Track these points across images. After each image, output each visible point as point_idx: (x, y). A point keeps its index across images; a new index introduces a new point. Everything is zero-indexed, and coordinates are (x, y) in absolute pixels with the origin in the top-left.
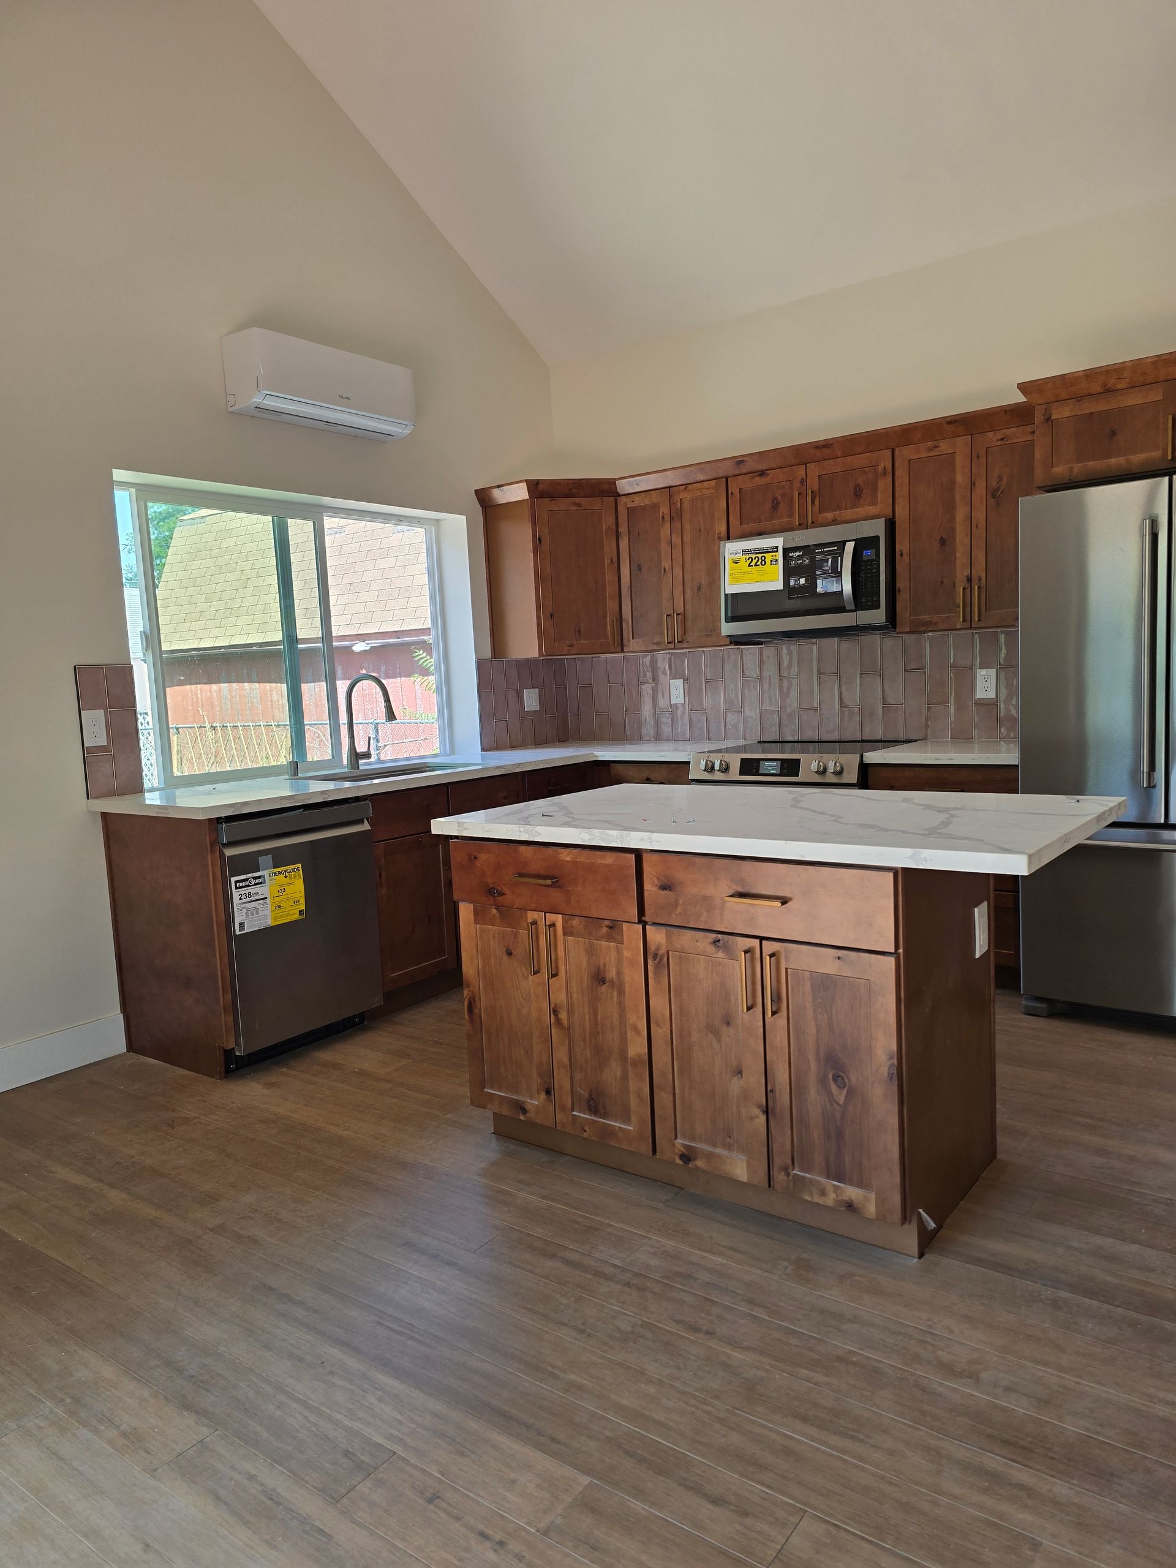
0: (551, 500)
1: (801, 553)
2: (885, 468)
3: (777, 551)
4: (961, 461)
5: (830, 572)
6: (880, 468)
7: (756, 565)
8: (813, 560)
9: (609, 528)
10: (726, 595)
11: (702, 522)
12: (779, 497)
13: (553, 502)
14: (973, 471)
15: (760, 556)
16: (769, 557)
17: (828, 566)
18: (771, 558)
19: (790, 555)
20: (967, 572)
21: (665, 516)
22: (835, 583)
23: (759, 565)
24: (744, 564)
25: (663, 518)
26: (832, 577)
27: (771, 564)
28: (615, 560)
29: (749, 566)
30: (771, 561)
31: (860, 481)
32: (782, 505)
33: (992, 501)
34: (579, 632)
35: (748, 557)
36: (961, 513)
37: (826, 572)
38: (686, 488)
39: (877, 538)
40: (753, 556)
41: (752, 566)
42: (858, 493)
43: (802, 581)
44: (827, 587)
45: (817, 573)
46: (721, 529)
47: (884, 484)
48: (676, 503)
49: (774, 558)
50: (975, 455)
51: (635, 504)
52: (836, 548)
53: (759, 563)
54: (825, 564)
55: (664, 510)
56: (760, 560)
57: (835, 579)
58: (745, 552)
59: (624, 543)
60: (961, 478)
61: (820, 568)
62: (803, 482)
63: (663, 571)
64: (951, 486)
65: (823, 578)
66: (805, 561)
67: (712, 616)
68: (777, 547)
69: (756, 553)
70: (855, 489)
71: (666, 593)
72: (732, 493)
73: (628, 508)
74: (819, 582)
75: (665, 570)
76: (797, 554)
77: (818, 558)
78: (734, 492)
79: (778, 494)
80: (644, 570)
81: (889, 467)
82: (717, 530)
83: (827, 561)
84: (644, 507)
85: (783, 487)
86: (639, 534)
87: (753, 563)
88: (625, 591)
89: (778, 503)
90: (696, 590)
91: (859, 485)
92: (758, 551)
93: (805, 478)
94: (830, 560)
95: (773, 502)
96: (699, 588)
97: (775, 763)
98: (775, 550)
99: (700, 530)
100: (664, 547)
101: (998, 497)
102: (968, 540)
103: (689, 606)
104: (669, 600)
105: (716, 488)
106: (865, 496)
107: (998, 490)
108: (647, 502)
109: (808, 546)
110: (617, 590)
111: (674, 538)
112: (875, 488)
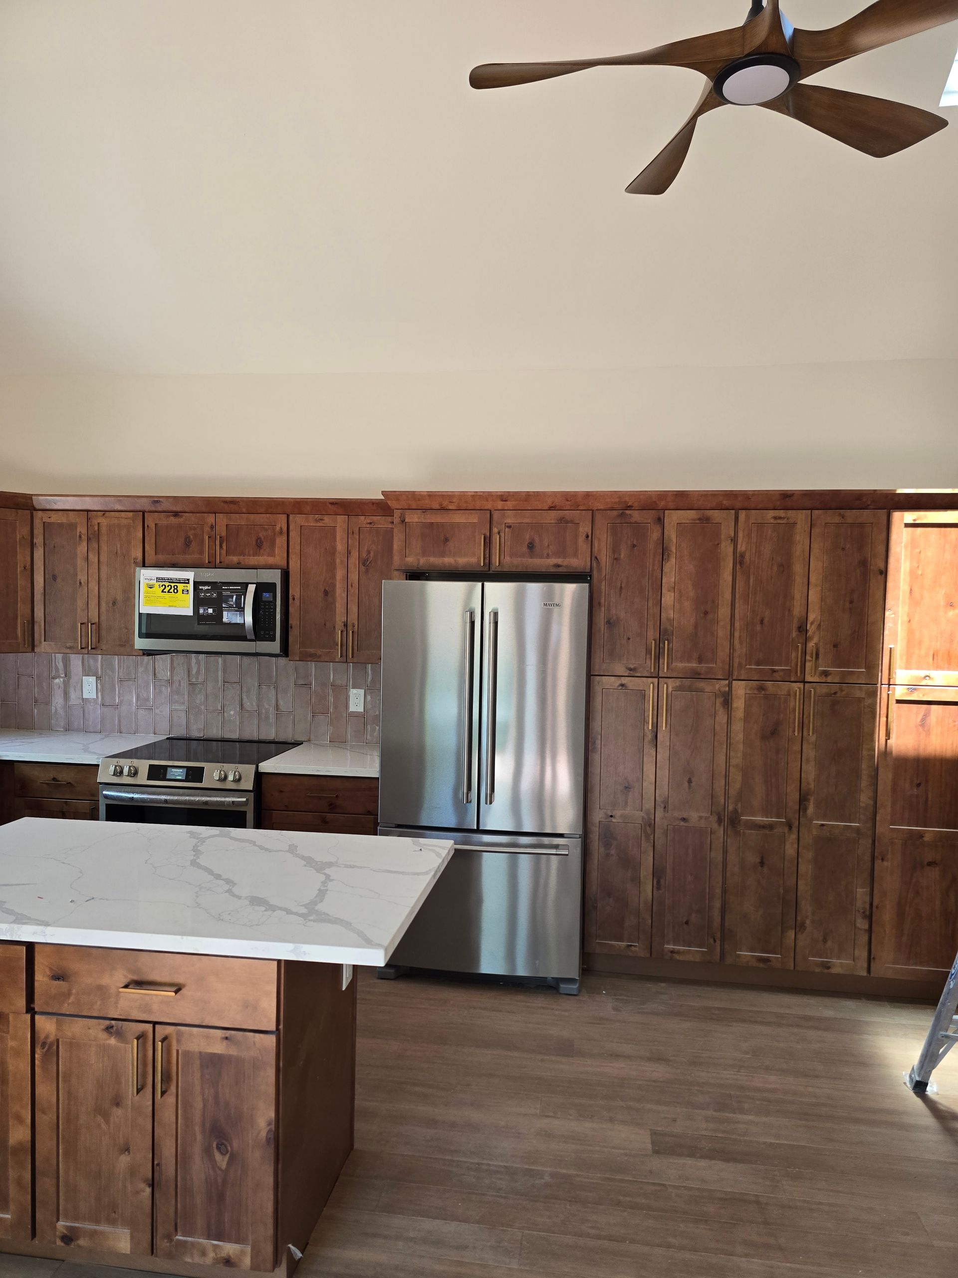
1: (210, 588)
2: (281, 528)
3: (188, 583)
4: (340, 534)
5: (234, 606)
6: (278, 528)
7: (169, 592)
8: (220, 595)
9: (23, 538)
10: (140, 614)
11: (119, 546)
12: (191, 537)
14: (349, 543)
15: (173, 585)
16: (181, 587)
17: (232, 601)
18: (183, 588)
19: (200, 587)
20: (344, 619)
21: (83, 536)
22: (238, 616)
23: (171, 592)
24: (157, 590)
25: (80, 537)
26: (236, 611)
27: (183, 593)
28: (28, 567)
29: (163, 592)
30: (183, 590)
31: (261, 535)
32: (193, 543)
33: (363, 568)
35: (161, 584)
36: (340, 574)
37: (231, 606)
38: (103, 514)
39: (274, 584)
40: (167, 584)
41: (165, 592)
42: (259, 544)
43: (210, 611)
44: (231, 618)
45: (224, 605)
46: (138, 555)
47: (281, 541)
48: (93, 526)
49: (186, 588)
50: (350, 532)
51: (52, 520)
52: (240, 588)
53: (172, 590)
54: (230, 599)
55: (82, 529)
56: (173, 589)
57: (238, 612)
58: (158, 579)
59: (39, 554)
60: (340, 547)
61: (226, 602)
62: (213, 528)
63: (78, 584)
64: (333, 552)
65: (228, 611)
66: (213, 594)
67: (126, 628)
68: (188, 580)
69: (169, 582)
70: (257, 541)
71: (80, 604)
72: (148, 526)
73: (44, 522)
74: (225, 614)
75: (80, 583)
76: (206, 588)
77: (224, 593)
78: (149, 525)
79: (191, 534)
80: (59, 580)
81: (285, 529)
82: (133, 556)
83: (232, 597)
84: (61, 525)
85: (195, 529)
86: (54, 547)
87: (166, 590)
88: (38, 596)
89: (190, 542)
90: (111, 605)
91: (260, 538)
92: (171, 581)
93: (214, 525)
94: (235, 597)
95: (186, 539)
96: (114, 603)
97: (181, 770)
98: (187, 581)
99: (117, 553)
100: (80, 562)
101: (367, 566)
102: (344, 595)
103: (103, 618)
104: (83, 610)
105: (133, 519)
106: (265, 548)
107: (367, 561)
108: (64, 520)
109: (216, 583)
110: (30, 595)
111: (91, 556)
112: (273, 543)
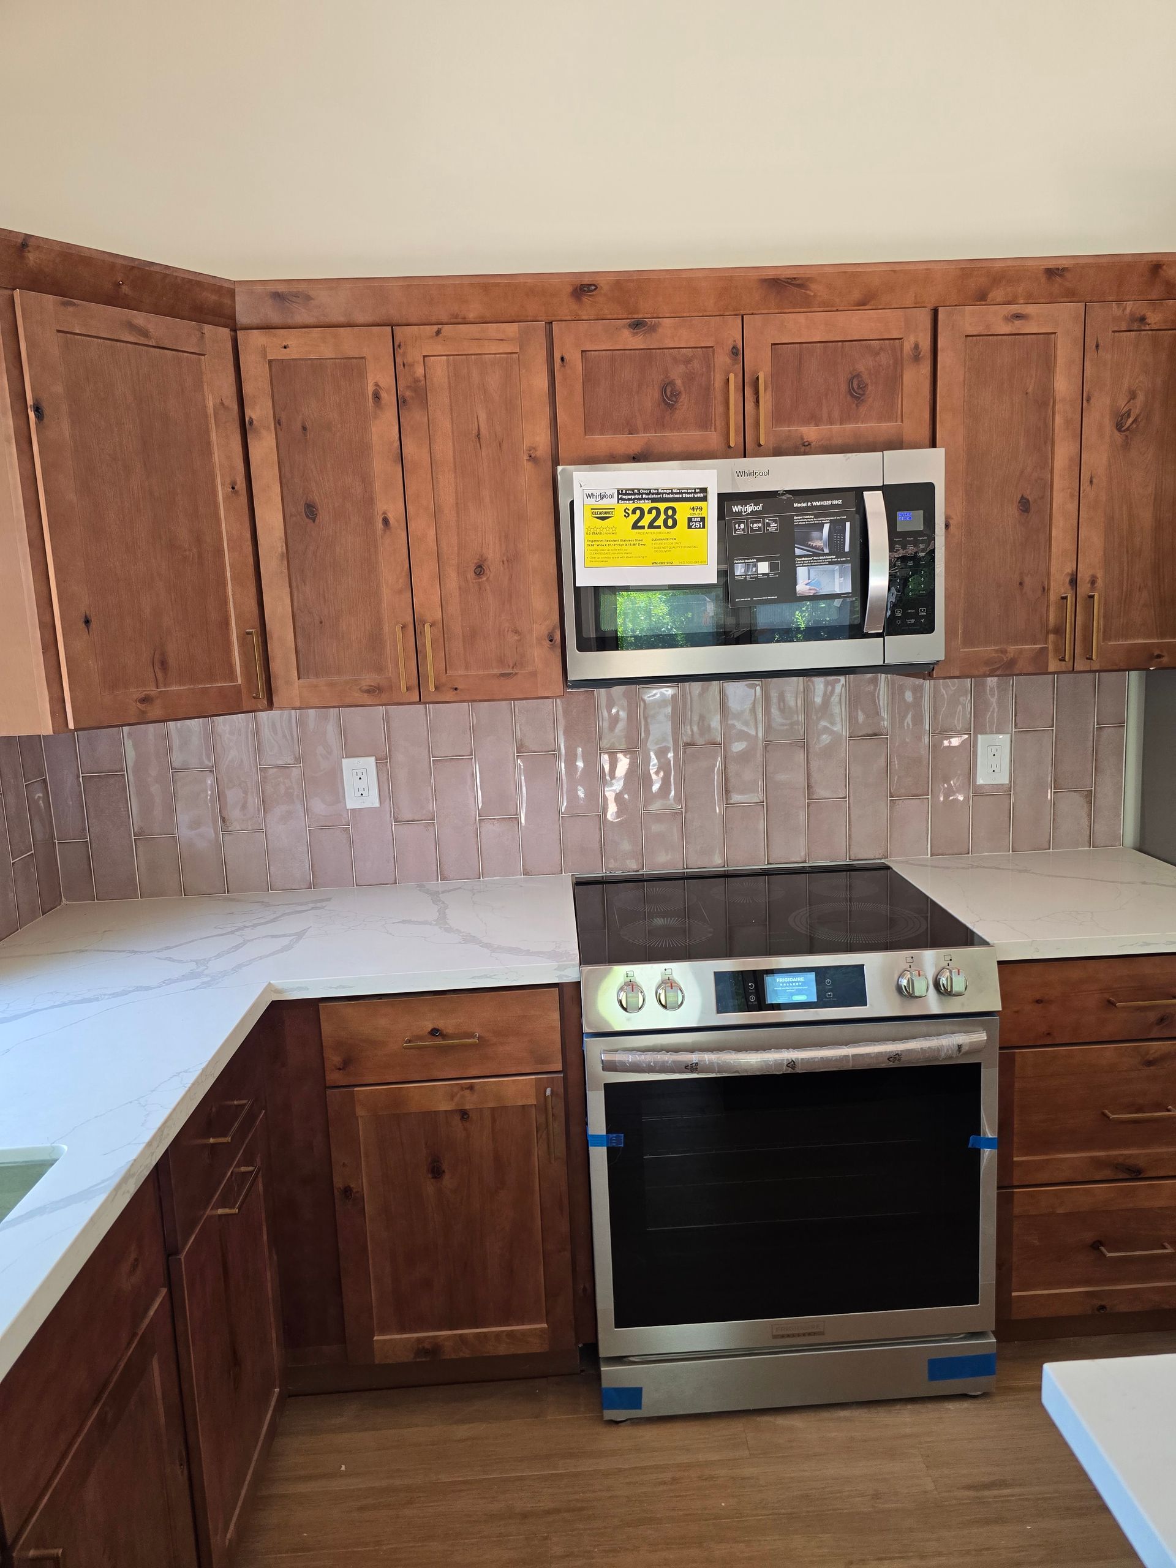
0: (65, 304)
1: (760, 508)
2: (916, 347)
3: (704, 499)
4: (1065, 352)
5: (826, 551)
6: (908, 346)
7: (651, 526)
8: (787, 524)
9: (222, 403)
10: (577, 590)
11: (483, 416)
12: (679, 382)
13: (71, 309)
14: (1087, 373)
15: (662, 506)
16: (684, 510)
17: (821, 539)
18: (690, 513)
19: (735, 509)
20: (1069, 568)
21: (384, 395)
22: (837, 575)
23: (659, 527)
24: (621, 523)
25: (377, 396)
26: (831, 563)
27: (690, 527)
28: (241, 485)
29: (635, 526)
30: (690, 520)
31: (861, 367)
32: (684, 398)
33: (1118, 437)
34: (164, 664)
35: (631, 506)
36: (1063, 452)
37: (816, 553)
38: (438, 332)
40: (646, 506)
41: (643, 527)
42: (856, 391)
43: (763, 568)
44: (819, 583)
45: (798, 552)
46: (538, 439)
47: (915, 377)
48: (412, 365)
49: (697, 513)
50: (1091, 343)
51: (293, 353)
52: (840, 502)
53: (660, 522)
54: (815, 534)
55: (379, 375)
56: (663, 517)
57: (837, 567)
58: (624, 495)
59: (264, 448)
60: (1063, 385)
61: (804, 541)
62: (737, 355)
63: (380, 524)
64: (1044, 401)
65: (810, 565)
66: (768, 525)
67: (516, 632)
68: (704, 490)
69: (654, 500)
70: (850, 382)
71: (389, 576)
72: (562, 359)
73: (270, 361)
74: (802, 572)
75: (386, 521)
76: (750, 508)
77: (798, 520)
78: (566, 357)
79: (677, 374)
80: (323, 516)
81: (926, 345)
82: (527, 443)
83: (820, 527)
84: (317, 366)
85: (688, 361)
86: (304, 428)
87: (645, 522)
88: (271, 565)
89: (676, 395)
90: (471, 575)
91: (858, 376)
92: (656, 496)
93: (740, 346)
94: (826, 527)
95: (664, 390)
96: (480, 570)
97: (802, 979)
98: (700, 495)
99: (478, 436)
100: (382, 466)
101: (1127, 429)
102: (1072, 507)
103: (454, 608)
104: (400, 592)
105: (523, 341)
106: (871, 400)
107: (1129, 416)
108: (327, 351)
109: (773, 494)
110: (251, 560)
111: (409, 449)
112: (893, 383)
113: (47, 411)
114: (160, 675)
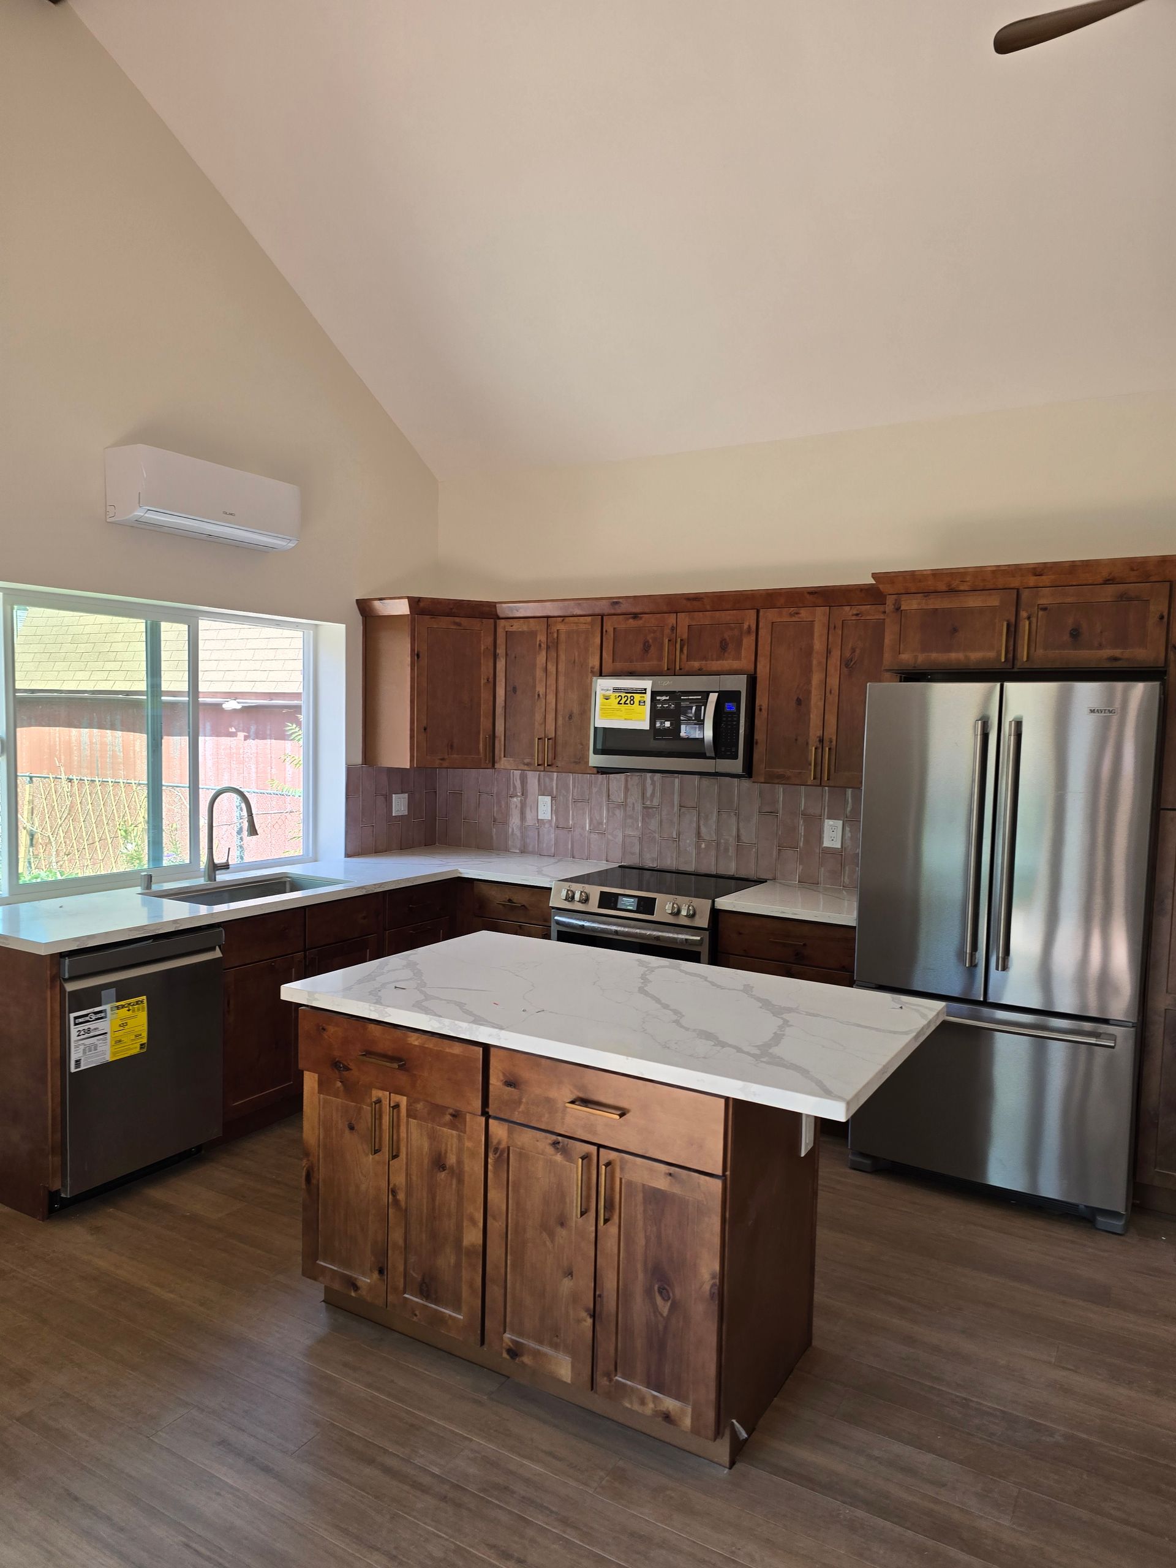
0: (431, 618)
1: (668, 698)
2: (749, 626)
3: (645, 693)
4: (819, 630)
5: (693, 719)
6: (746, 626)
7: (625, 704)
8: (678, 706)
9: (487, 648)
10: (596, 729)
11: (576, 654)
12: (650, 641)
13: (433, 619)
14: (830, 640)
15: (629, 695)
16: (637, 697)
17: (691, 713)
18: (639, 699)
19: (658, 698)
20: (819, 733)
21: (542, 645)
22: (697, 730)
23: (627, 704)
24: (614, 701)
25: (540, 645)
26: (695, 724)
27: (639, 705)
28: (491, 680)
29: (619, 703)
30: (640, 702)
31: (726, 636)
32: (652, 648)
33: (845, 670)
34: (452, 747)
35: (618, 694)
36: (816, 678)
37: (690, 719)
38: (563, 620)
39: (739, 693)
40: (623, 695)
41: (621, 704)
42: (724, 647)
43: (668, 724)
44: (690, 733)
45: (682, 718)
46: (595, 664)
47: (748, 642)
48: (553, 633)
49: (642, 699)
50: (832, 626)
51: (514, 629)
52: (700, 697)
53: (627, 702)
54: (690, 711)
55: (542, 638)
56: (629, 700)
57: (697, 726)
58: (616, 690)
59: (501, 664)
60: (818, 645)
61: (685, 714)
62: (673, 630)
63: (537, 696)
64: (809, 652)
65: (687, 724)
66: (671, 705)
67: (582, 744)
68: (645, 689)
69: (626, 693)
70: (721, 642)
71: (538, 717)
72: (606, 631)
73: (507, 632)
74: (683, 727)
75: (539, 695)
76: (664, 698)
77: (683, 704)
78: (608, 630)
79: (650, 638)
80: (519, 692)
81: (754, 627)
82: (590, 665)
83: (691, 708)
84: (522, 633)
85: (654, 632)
86: (515, 657)
87: (622, 702)
88: (499, 710)
89: (649, 646)
90: (567, 719)
91: (725, 639)
92: (628, 691)
93: (675, 626)
94: (694, 708)
95: (644, 644)
96: (570, 717)
97: (632, 900)
98: (643, 691)
99: (574, 662)
100: (539, 673)
101: (851, 667)
102: (821, 704)
103: (559, 733)
104: (541, 724)
105: (592, 624)
106: (730, 651)
107: (851, 661)
108: (525, 628)
109: (675, 692)
110: (492, 708)
111: (549, 666)
112: (739, 644)
113: (421, 655)
114: (450, 750)
